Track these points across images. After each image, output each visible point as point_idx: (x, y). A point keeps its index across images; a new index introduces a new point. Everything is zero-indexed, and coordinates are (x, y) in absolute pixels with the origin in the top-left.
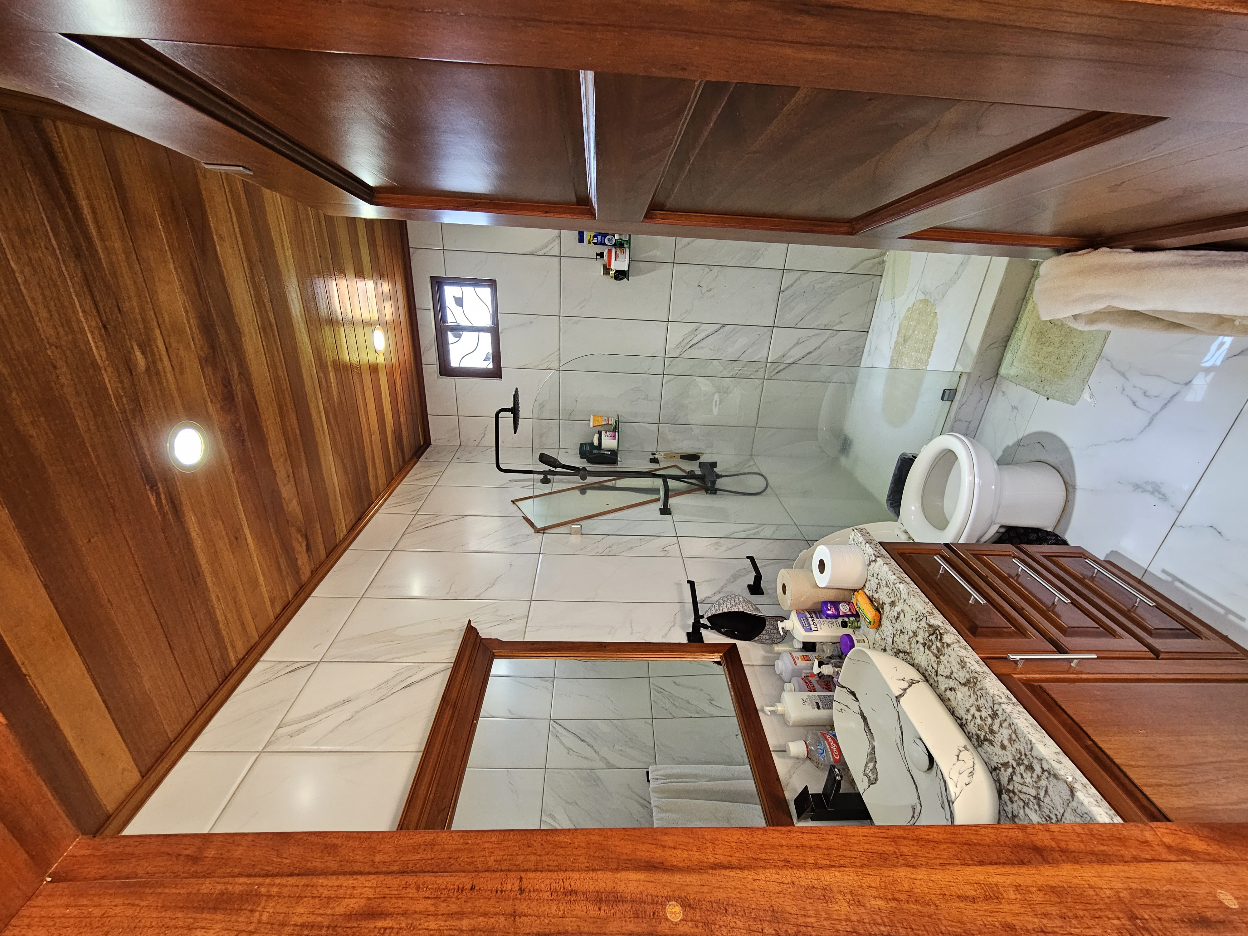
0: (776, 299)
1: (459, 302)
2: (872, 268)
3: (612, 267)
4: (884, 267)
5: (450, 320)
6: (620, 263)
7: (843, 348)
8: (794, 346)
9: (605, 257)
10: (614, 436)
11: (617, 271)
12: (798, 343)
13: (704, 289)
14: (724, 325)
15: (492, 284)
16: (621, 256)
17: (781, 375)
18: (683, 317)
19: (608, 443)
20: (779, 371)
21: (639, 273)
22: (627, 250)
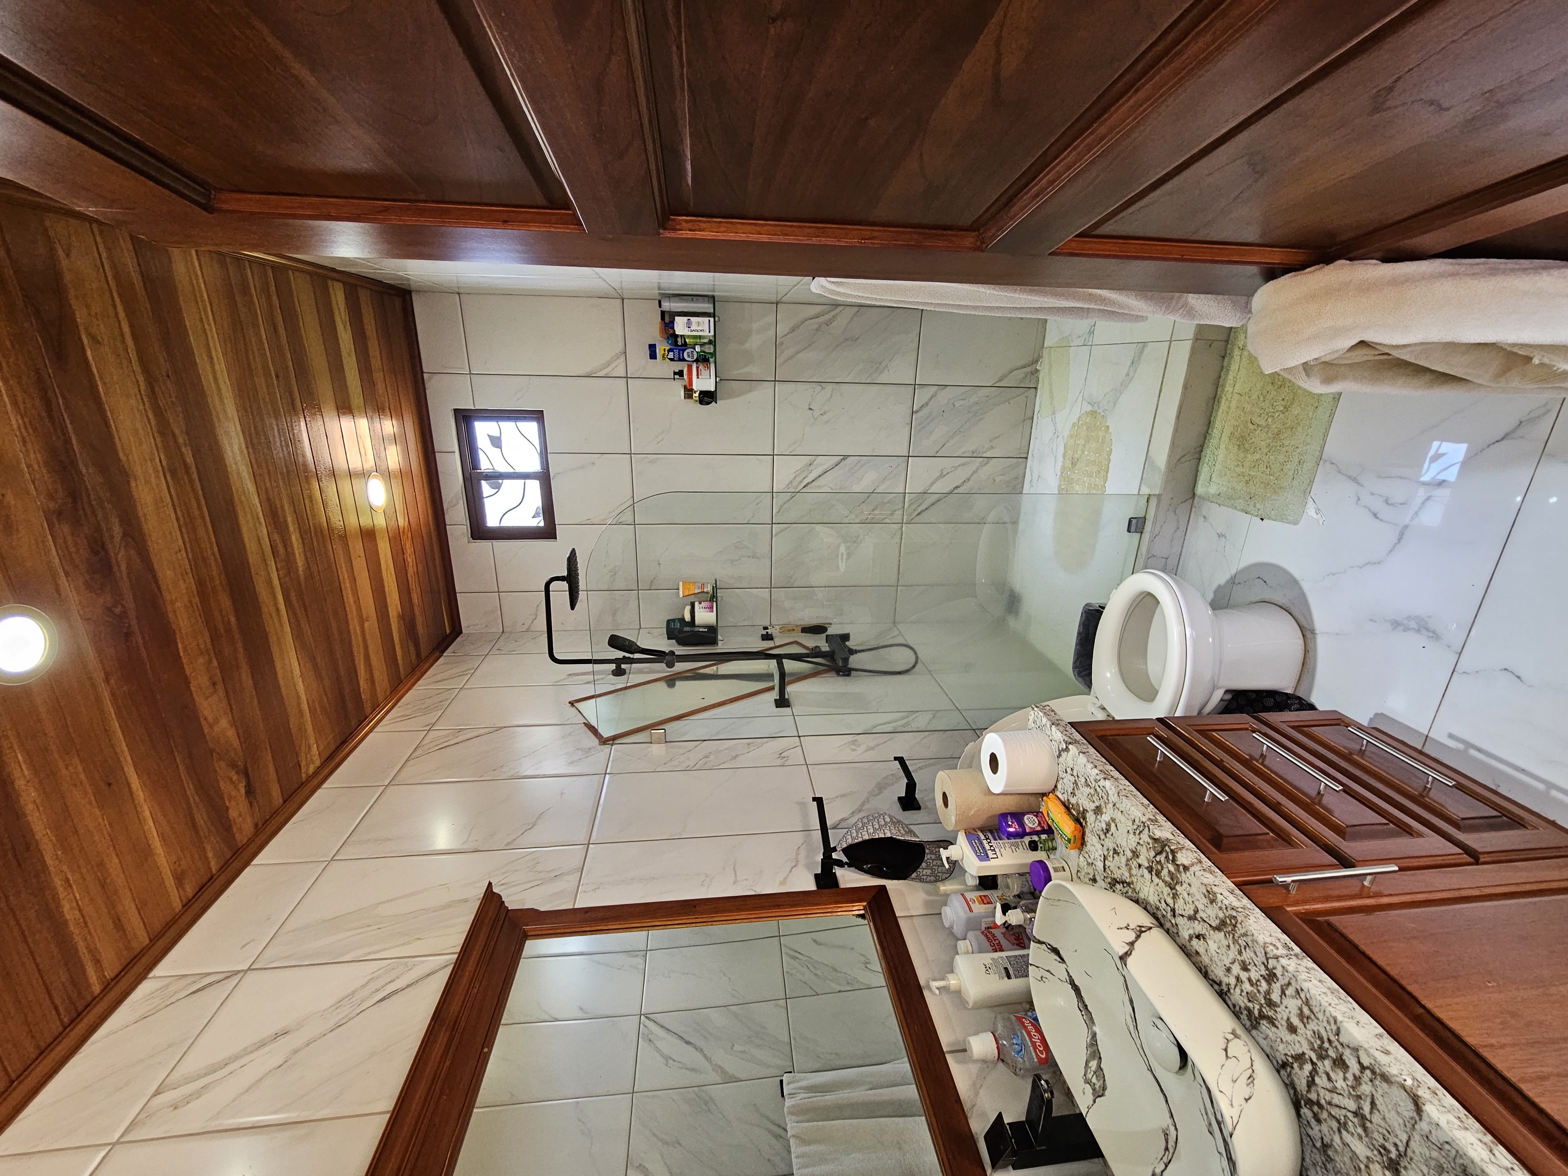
0: (909, 421)
1: (496, 442)
2: (1024, 378)
3: (695, 387)
4: (1038, 378)
5: (485, 465)
6: (704, 382)
7: (998, 479)
8: (937, 479)
9: (685, 377)
10: (712, 608)
11: (701, 392)
12: (942, 476)
13: (817, 413)
14: (846, 457)
15: (538, 416)
16: (704, 372)
17: (924, 517)
18: (791, 449)
19: (704, 616)
20: (922, 511)
21: (732, 395)
22: (712, 367)
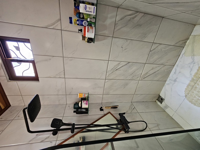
0: (148, 54)
2: (182, 44)
3: (86, 36)
4: (185, 44)
5: (13, 56)
6: (90, 34)
7: (165, 71)
8: (151, 70)
9: (83, 32)
11: (89, 38)
12: (152, 69)
13: (124, 49)
15: (29, 41)
16: (91, 30)
18: (114, 59)
20: (145, 78)
21: (98, 40)
22: (94, 28)
